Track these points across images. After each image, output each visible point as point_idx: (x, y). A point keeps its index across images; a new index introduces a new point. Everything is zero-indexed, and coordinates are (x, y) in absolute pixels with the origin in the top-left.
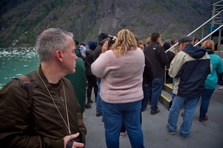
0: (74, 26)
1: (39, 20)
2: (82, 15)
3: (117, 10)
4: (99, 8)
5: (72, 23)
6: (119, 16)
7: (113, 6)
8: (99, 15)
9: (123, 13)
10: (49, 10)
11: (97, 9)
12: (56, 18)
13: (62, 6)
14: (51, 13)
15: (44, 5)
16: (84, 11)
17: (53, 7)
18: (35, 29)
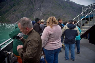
0: (23, 14)
1: (7, 11)
2: (27, 10)
3: (42, 8)
4: (34, 7)
5: (22, 13)
6: (43, 11)
7: (40, 6)
8: (34, 10)
9: (44, 10)
10: (12, 7)
11: (33, 7)
12: (15, 11)
13: (18, 5)
14: (13, 8)
15: (10, 5)
16: (28, 8)
17: (14, 5)
18: (5, 15)
